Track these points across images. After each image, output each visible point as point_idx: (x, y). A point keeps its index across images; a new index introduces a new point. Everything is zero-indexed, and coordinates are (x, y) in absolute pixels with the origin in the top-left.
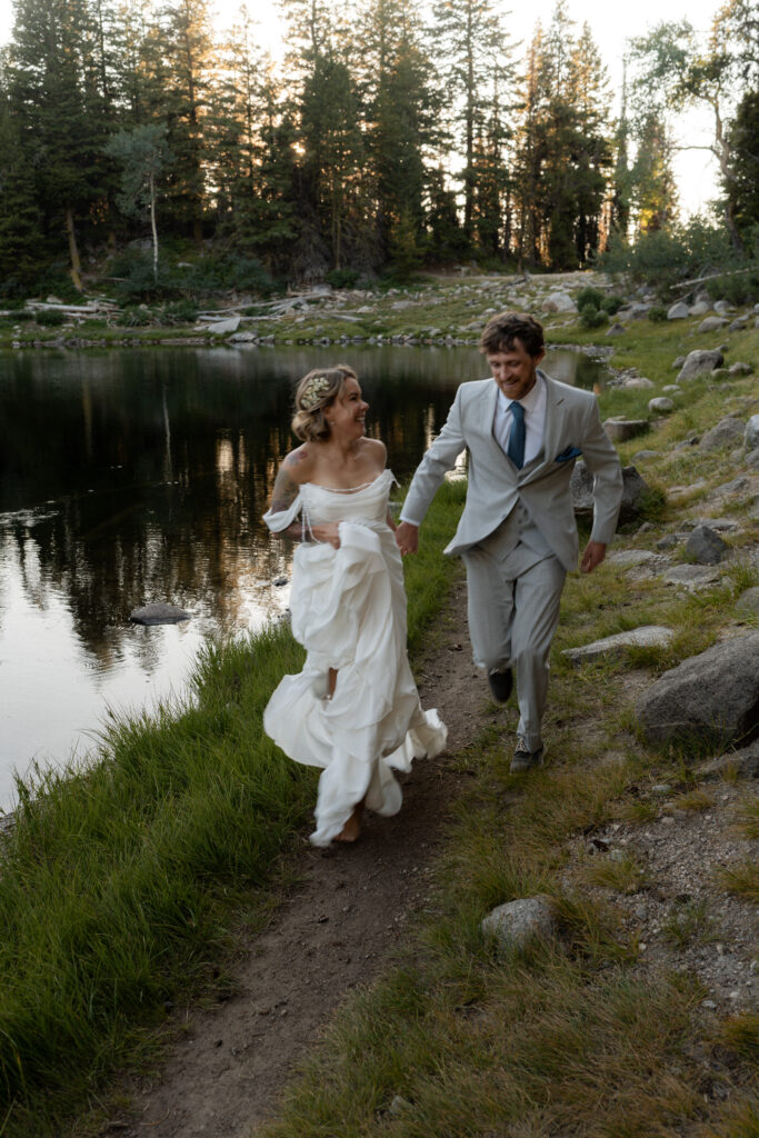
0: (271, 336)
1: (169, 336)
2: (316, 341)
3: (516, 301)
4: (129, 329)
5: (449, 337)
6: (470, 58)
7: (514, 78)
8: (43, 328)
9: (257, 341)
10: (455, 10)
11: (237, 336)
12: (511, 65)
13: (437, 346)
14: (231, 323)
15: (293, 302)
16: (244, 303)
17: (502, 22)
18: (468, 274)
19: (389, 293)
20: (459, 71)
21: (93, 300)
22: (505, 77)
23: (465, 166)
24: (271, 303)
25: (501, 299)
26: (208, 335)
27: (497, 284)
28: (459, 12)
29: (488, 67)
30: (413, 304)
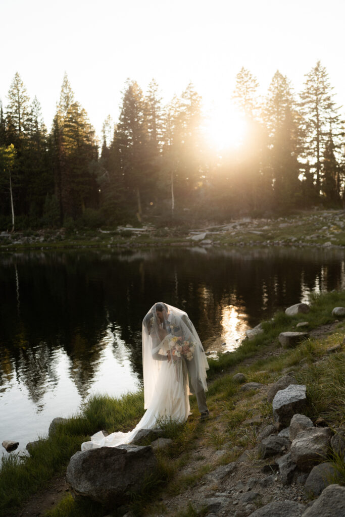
0: (219, 242)
1: (175, 242)
2: (238, 244)
3: (338, 223)
4: (159, 238)
5: (300, 242)
6: (317, 115)
7: (339, 121)
8: (123, 238)
9: (212, 244)
10: (310, 95)
11: (203, 242)
12: (337, 117)
13: (295, 246)
14: (202, 236)
15: (233, 225)
16: (211, 226)
17: (332, 99)
18: (318, 210)
19: (279, 220)
20: (312, 120)
21: (145, 226)
22: (334, 122)
23: (316, 161)
24: (223, 226)
25: (331, 222)
26: (191, 241)
27: (330, 214)
28: (312, 96)
29: (326, 118)
30: (289, 225)
